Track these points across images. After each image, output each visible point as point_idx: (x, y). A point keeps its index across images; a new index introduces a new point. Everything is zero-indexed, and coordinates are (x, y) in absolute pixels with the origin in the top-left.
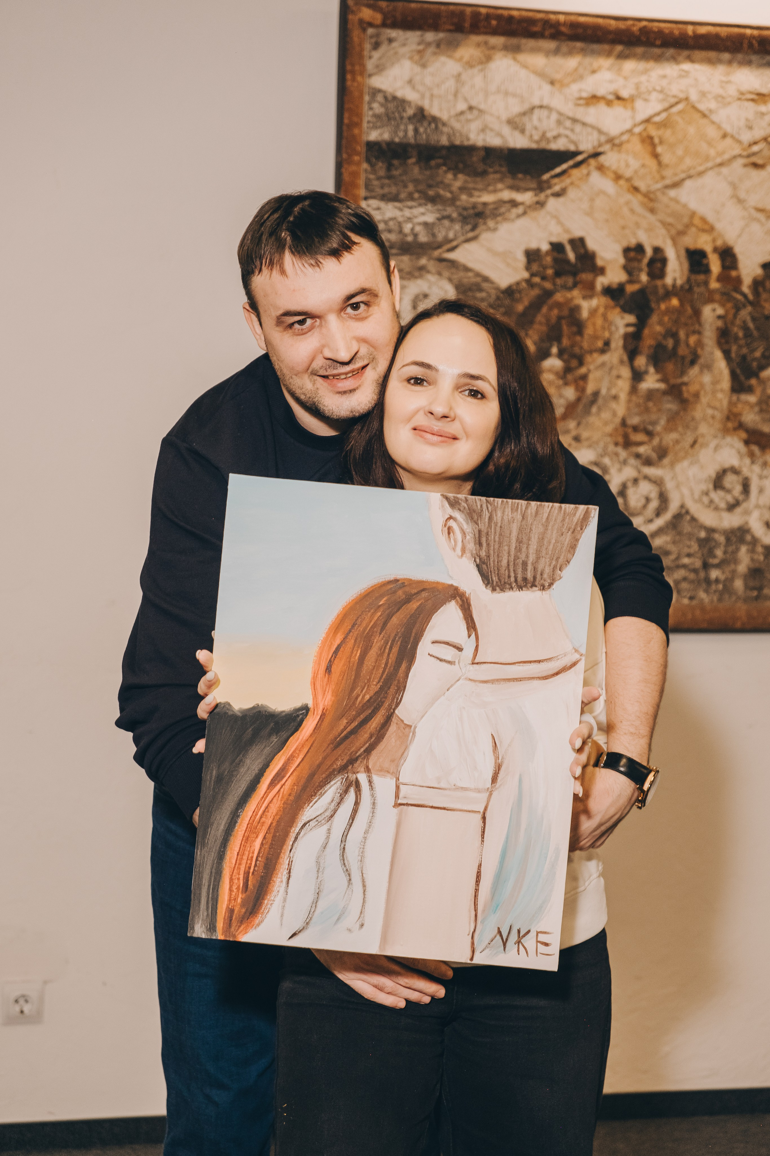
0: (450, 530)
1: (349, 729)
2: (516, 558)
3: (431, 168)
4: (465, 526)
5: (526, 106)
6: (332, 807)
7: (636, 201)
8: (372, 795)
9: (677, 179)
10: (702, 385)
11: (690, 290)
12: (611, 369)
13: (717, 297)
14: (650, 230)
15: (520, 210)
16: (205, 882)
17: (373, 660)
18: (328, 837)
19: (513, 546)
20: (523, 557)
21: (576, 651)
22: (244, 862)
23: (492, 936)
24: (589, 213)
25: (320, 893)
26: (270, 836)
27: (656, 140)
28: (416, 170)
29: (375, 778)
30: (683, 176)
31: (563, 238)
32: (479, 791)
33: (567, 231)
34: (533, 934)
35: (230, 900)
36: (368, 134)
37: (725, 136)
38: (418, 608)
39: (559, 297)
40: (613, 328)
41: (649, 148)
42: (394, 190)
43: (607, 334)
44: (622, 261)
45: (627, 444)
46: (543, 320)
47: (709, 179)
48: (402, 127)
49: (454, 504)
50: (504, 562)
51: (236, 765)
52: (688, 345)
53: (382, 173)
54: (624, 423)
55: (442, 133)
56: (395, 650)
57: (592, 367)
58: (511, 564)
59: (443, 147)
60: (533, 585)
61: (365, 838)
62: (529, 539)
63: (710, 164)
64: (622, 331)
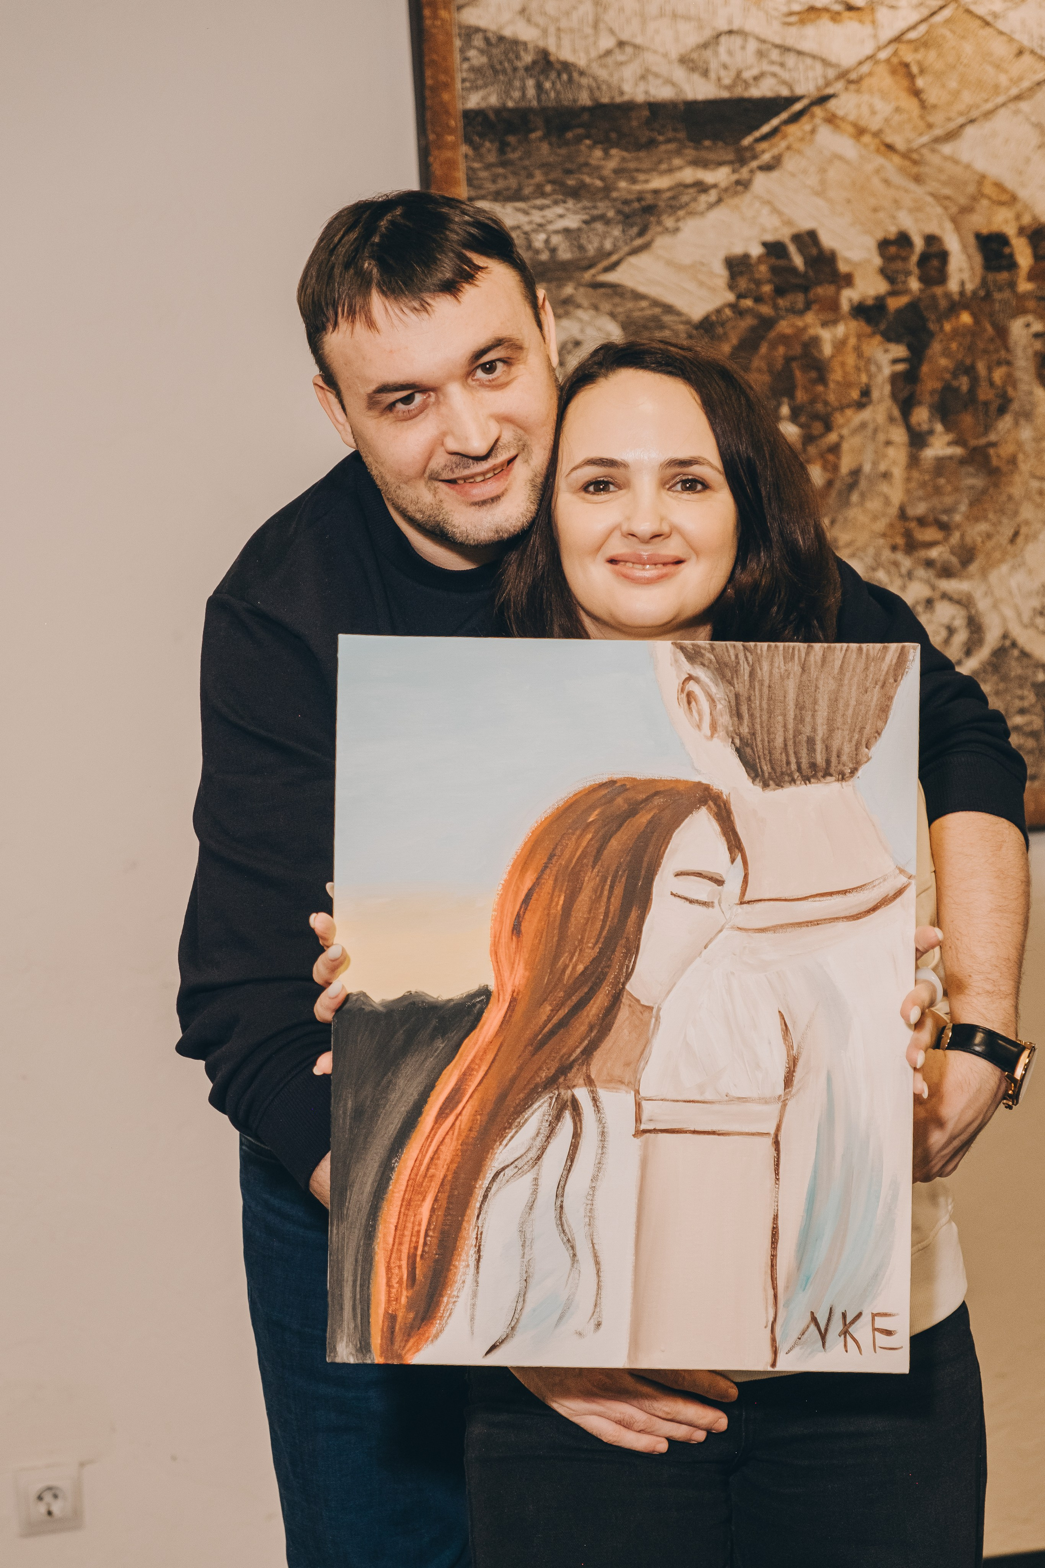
0: (690, 698)
1: (555, 1020)
2: (797, 733)
3: (567, 143)
4: (713, 689)
5: (707, 34)
6: (538, 1143)
7: (891, 166)
8: (600, 1121)
9: (952, 126)
10: (1019, 444)
11: (988, 296)
12: (875, 431)
13: (1031, 304)
14: (917, 209)
15: (713, 196)
16: (348, 1275)
17: (585, 908)
18: (535, 1192)
19: (791, 714)
20: (807, 730)
21: (902, 871)
22: (407, 1239)
23: (803, 1326)
24: (821, 192)
25: (530, 1280)
26: (443, 1197)
27: (915, 69)
28: (545, 148)
29: (602, 1093)
30: (961, 120)
31: (784, 234)
32: (765, 1101)
33: (789, 223)
34: (866, 1318)
35: (389, 1301)
36: (464, 98)
37: (1020, 53)
38: (650, 822)
39: (784, 327)
40: (873, 368)
41: (905, 83)
42: (513, 182)
43: (864, 378)
44: (878, 261)
45: (911, 546)
46: (763, 365)
47: (1002, 122)
48: (517, 83)
49: (693, 656)
50: (779, 742)
51: (383, 1089)
52: (992, 384)
53: (492, 158)
54: (902, 514)
55: (580, 86)
56: (619, 891)
57: (845, 432)
58: (790, 743)
59: (584, 109)
60: (827, 774)
61: (593, 1188)
62: (815, 702)
63: (1000, 99)
64: (887, 371)
